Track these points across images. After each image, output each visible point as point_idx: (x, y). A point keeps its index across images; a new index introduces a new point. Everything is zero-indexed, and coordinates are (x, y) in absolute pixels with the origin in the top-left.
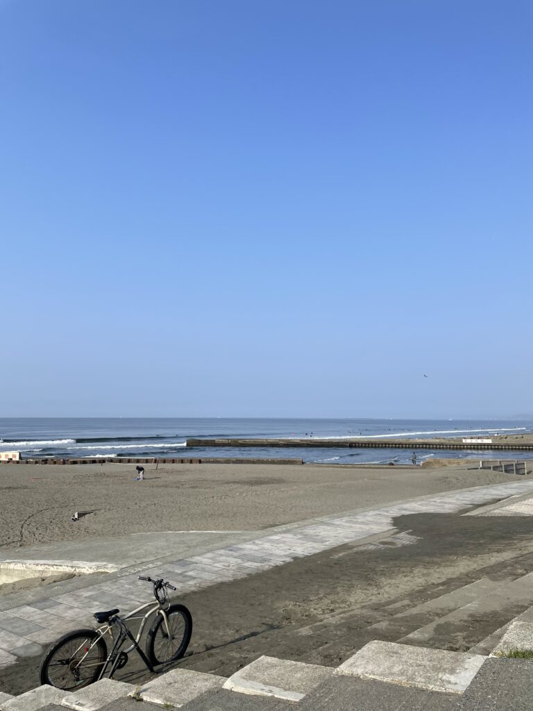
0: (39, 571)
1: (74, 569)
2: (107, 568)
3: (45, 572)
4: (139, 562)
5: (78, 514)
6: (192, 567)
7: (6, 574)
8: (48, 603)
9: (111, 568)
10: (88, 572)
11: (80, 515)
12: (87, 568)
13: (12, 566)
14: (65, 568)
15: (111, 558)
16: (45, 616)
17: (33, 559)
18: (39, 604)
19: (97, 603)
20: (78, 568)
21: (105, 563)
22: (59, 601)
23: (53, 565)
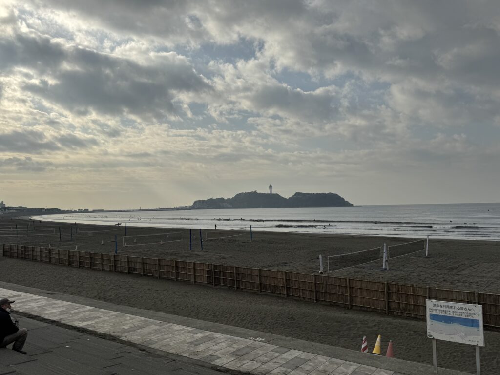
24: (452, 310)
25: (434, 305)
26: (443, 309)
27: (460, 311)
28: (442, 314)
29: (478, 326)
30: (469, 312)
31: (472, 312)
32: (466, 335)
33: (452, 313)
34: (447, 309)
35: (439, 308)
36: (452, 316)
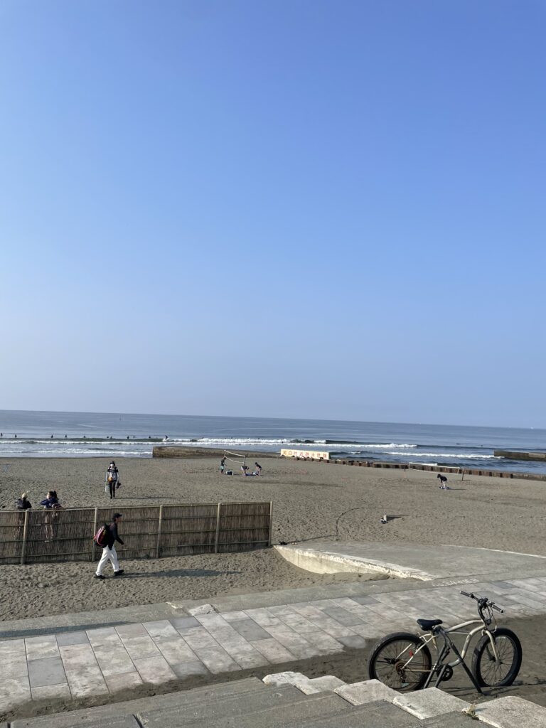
0: (356, 567)
1: (388, 571)
2: (421, 576)
3: (362, 569)
4: (453, 574)
5: (387, 517)
6: (513, 590)
7: (327, 565)
8: (367, 600)
9: (425, 577)
10: (402, 576)
11: (389, 518)
12: (401, 572)
13: (331, 558)
14: (379, 568)
15: (425, 566)
16: (365, 611)
17: (349, 554)
18: (359, 599)
19: (413, 609)
20: (393, 570)
21: (418, 570)
22: (379, 599)
23: (368, 564)
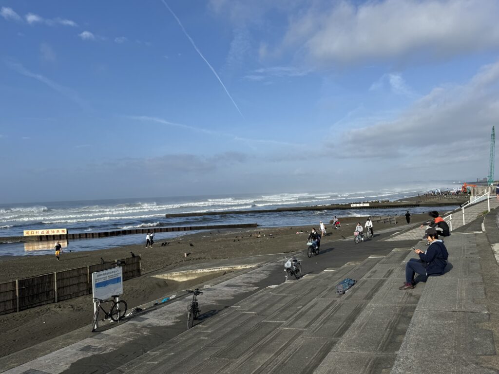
0: (212, 271)
7: (191, 276)
20: (235, 267)
23: (219, 268)
24: (107, 276)
25: (98, 276)
26: (103, 276)
27: (112, 274)
28: (102, 280)
29: (120, 281)
30: (116, 273)
31: (118, 272)
32: (115, 290)
33: (107, 278)
34: (105, 276)
35: (101, 277)
36: (108, 279)
